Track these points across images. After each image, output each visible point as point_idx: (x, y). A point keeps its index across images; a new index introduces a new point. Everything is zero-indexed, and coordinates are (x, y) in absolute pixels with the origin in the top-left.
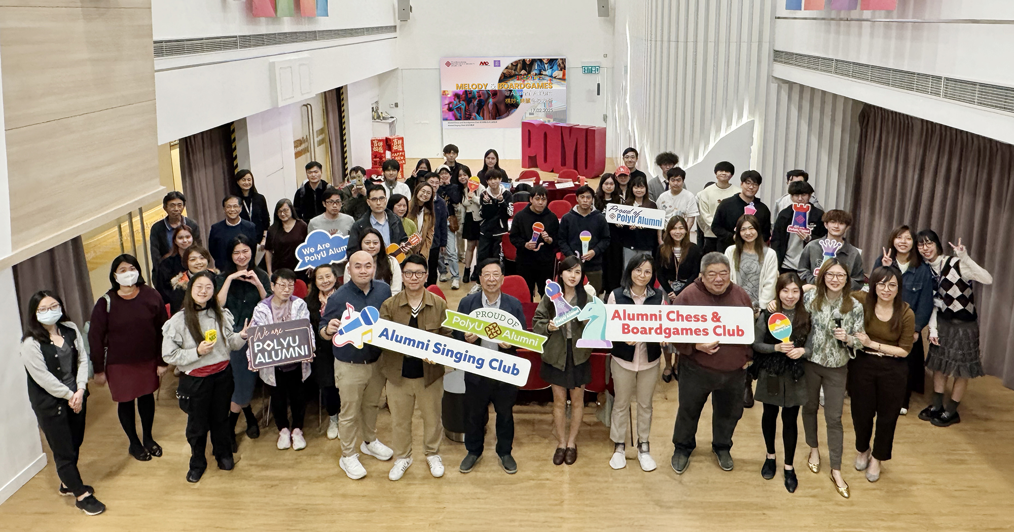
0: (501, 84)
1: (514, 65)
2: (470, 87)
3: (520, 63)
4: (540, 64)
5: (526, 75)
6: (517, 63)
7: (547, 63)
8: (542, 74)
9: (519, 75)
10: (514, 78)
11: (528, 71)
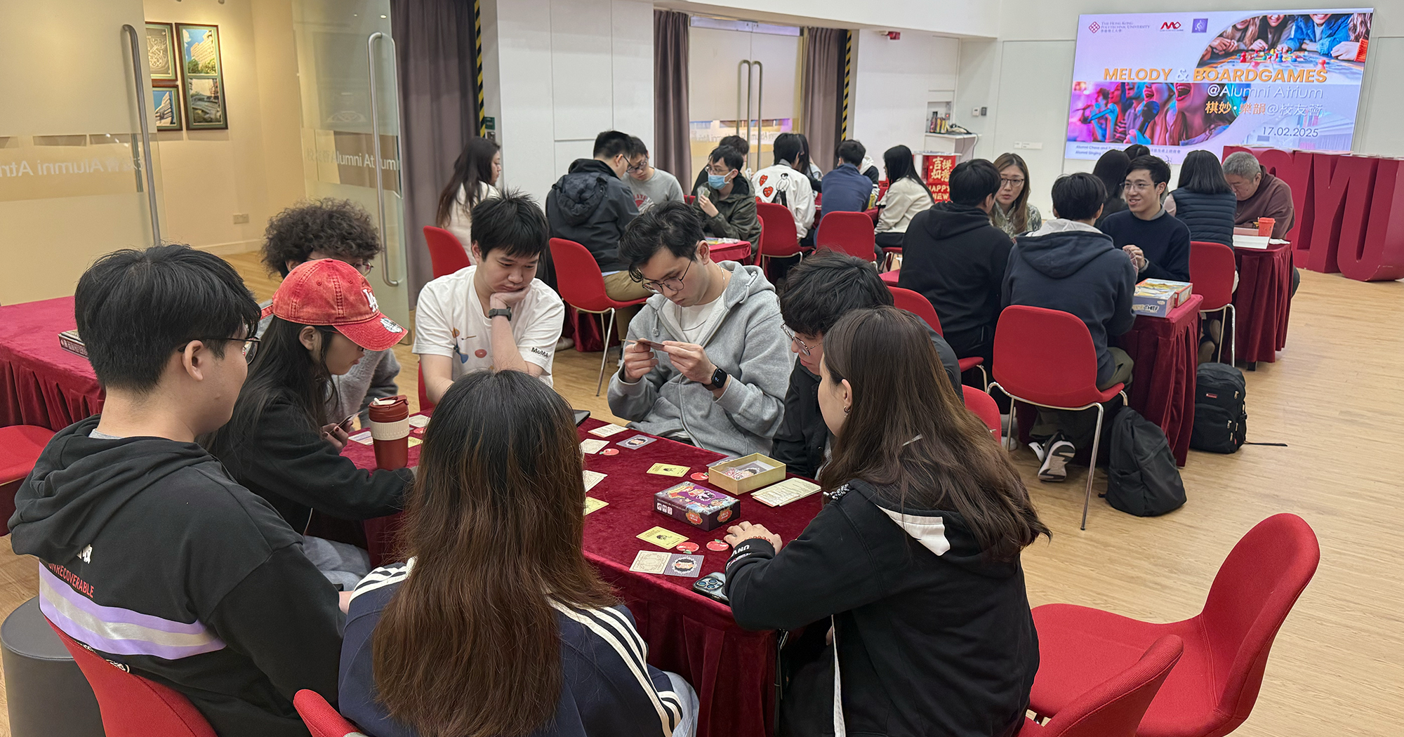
0: (1201, 70)
1: (1241, 30)
2: (1133, 76)
3: (1253, 25)
4: (1303, 26)
5: (1264, 51)
6: (1247, 24)
7: (1322, 25)
8: (1305, 50)
9: (1247, 51)
10: (1233, 57)
11: (1270, 43)
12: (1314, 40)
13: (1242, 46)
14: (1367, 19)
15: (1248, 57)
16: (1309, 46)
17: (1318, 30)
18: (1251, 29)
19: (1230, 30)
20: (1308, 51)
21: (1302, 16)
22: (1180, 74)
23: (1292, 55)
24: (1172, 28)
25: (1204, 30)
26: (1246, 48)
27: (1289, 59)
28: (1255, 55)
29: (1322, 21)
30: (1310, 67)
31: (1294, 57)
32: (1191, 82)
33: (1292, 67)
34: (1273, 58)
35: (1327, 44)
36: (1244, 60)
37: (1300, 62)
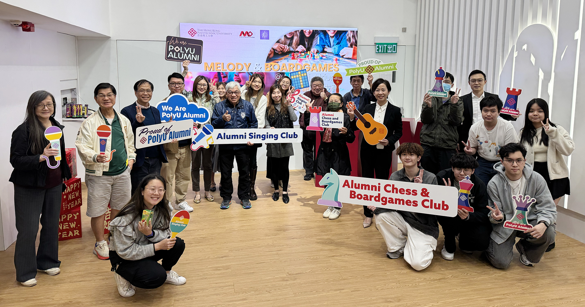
3: (296, 36)
4: (323, 38)
5: (304, 52)
6: (292, 35)
7: (333, 37)
8: (326, 52)
9: (295, 52)
10: (287, 56)
11: (307, 46)
12: (330, 46)
13: (292, 49)
14: (355, 34)
15: (296, 56)
16: (327, 49)
17: (332, 40)
18: (296, 39)
19: (283, 39)
20: (328, 53)
21: (322, 31)
22: (256, 67)
23: (319, 55)
24: (247, 36)
25: (268, 38)
26: (294, 50)
27: (318, 57)
28: (299, 55)
29: (333, 35)
30: (329, 62)
31: (321, 56)
32: (264, 71)
33: (321, 62)
34: (310, 56)
35: (337, 48)
36: (293, 58)
37: (324, 59)
